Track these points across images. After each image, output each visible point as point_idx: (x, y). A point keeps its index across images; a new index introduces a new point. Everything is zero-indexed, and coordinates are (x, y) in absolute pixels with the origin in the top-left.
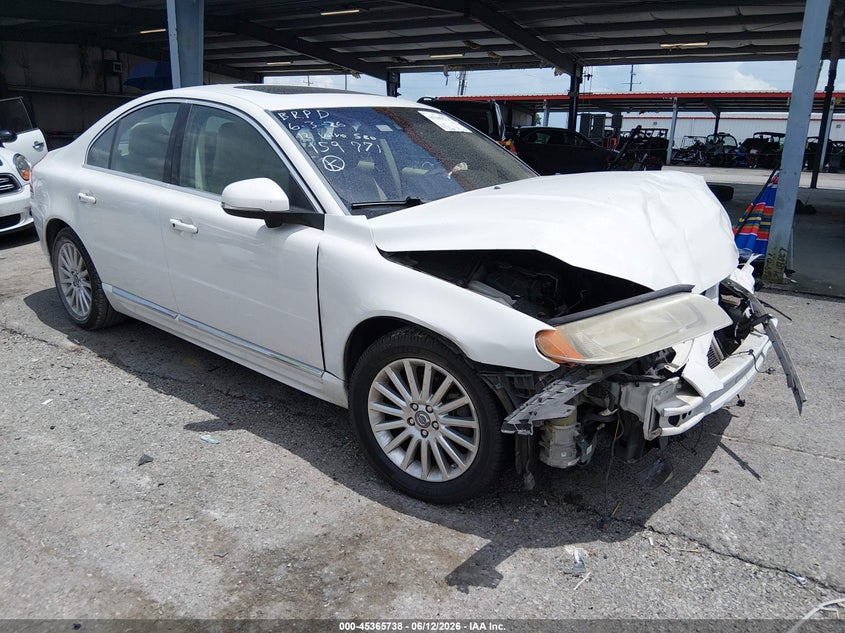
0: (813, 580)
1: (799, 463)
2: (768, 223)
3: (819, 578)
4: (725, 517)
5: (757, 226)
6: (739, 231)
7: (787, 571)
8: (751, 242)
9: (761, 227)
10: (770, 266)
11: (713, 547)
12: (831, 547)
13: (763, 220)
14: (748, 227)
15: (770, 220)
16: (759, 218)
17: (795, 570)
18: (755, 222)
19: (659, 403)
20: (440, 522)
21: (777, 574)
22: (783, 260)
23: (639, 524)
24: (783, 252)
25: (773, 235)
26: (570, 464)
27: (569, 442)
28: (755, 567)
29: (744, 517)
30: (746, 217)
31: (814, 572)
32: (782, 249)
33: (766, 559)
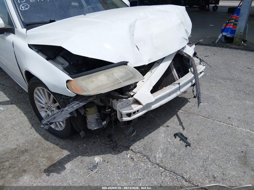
0: (183, 178)
1: (204, 123)
2: (237, 23)
3: (185, 177)
4: (162, 147)
5: (232, 24)
6: (226, 26)
7: (174, 173)
8: (230, 30)
9: (234, 24)
10: (236, 39)
11: (151, 159)
12: (197, 163)
13: (235, 21)
14: (229, 24)
15: (237, 22)
16: (234, 21)
17: (178, 173)
18: (232, 22)
19: (121, 108)
20: (57, 145)
21: (170, 173)
22: (241, 37)
23: (127, 148)
24: (241, 34)
25: (238, 27)
26: (95, 129)
27: (94, 121)
28: (163, 170)
29: (169, 147)
30: (229, 21)
31: (185, 174)
32: (241, 33)
33: (168, 166)
